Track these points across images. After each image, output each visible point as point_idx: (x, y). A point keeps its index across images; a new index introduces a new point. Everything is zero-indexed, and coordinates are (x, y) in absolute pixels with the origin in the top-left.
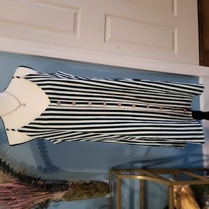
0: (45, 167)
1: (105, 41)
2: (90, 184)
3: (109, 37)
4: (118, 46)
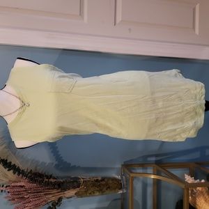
0: (57, 163)
1: (115, 25)
3: (120, 19)
4: (130, 29)
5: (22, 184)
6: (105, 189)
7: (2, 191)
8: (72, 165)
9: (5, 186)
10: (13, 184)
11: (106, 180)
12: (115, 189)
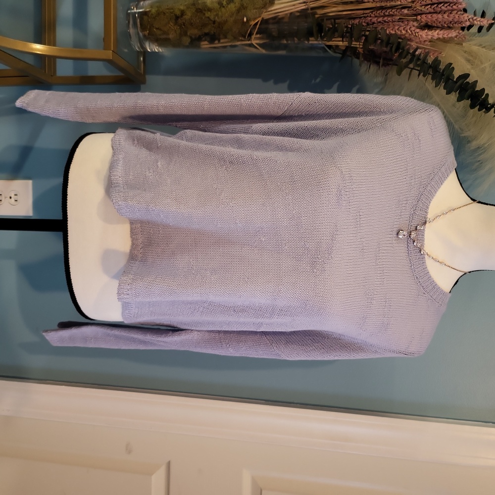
1: (169, 464)
2: (199, 39)
3: (154, 477)
4: (129, 450)
5: (425, 34)
6: (188, 15)
7: (483, 15)
8: (286, 85)
9: (474, 30)
10: (453, 34)
11: (186, 40)
12: (158, 14)
